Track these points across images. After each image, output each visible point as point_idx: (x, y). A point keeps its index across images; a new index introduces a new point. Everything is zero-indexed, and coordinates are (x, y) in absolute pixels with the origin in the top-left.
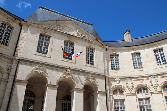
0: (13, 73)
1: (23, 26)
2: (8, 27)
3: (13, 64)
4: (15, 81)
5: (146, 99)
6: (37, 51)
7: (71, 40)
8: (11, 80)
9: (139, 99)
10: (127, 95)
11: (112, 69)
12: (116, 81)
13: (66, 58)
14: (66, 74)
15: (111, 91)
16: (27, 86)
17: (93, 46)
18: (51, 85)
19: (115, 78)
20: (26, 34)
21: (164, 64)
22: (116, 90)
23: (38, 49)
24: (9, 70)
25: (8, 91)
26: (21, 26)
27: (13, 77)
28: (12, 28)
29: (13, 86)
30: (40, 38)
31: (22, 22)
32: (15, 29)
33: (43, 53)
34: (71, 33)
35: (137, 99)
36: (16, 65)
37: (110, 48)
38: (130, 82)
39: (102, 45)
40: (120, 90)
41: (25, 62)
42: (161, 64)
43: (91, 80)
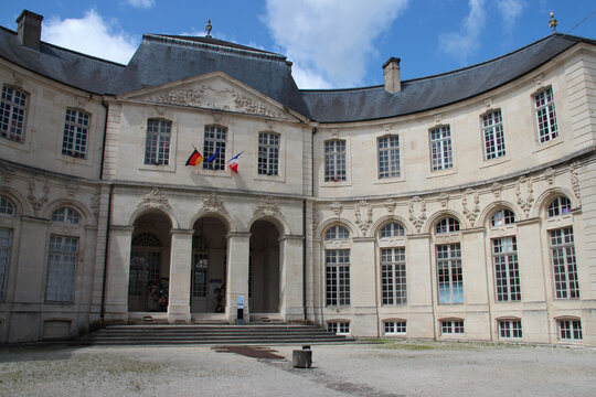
0: (103, 213)
1: (110, 107)
2: (81, 115)
3: (102, 195)
4: (110, 228)
5: (397, 250)
6: (147, 162)
7: (221, 123)
8: (103, 227)
9: (383, 251)
10: (357, 240)
11: (327, 179)
12: (332, 209)
13: (211, 167)
14: (209, 203)
15: (319, 231)
16: (133, 235)
17: (277, 129)
18: (179, 229)
19: (331, 202)
20: (118, 126)
21: (446, 166)
22: (334, 229)
23: (147, 155)
24: (97, 206)
25: (101, 246)
26: (107, 107)
27: (105, 221)
28: (88, 115)
29: (108, 237)
30: (149, 129)
31: (106, 98)
32: (94, 117)
33: (160, 163)
34: (220, 105)
35: (378, 250)
36: (108, 196)
37: (324, 126)
38: (364, 211)
39: (301, 121)
40: (341, 229)
41: (123, 189)
42: (440, 168)
43: (268, 212)
